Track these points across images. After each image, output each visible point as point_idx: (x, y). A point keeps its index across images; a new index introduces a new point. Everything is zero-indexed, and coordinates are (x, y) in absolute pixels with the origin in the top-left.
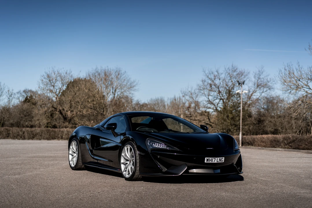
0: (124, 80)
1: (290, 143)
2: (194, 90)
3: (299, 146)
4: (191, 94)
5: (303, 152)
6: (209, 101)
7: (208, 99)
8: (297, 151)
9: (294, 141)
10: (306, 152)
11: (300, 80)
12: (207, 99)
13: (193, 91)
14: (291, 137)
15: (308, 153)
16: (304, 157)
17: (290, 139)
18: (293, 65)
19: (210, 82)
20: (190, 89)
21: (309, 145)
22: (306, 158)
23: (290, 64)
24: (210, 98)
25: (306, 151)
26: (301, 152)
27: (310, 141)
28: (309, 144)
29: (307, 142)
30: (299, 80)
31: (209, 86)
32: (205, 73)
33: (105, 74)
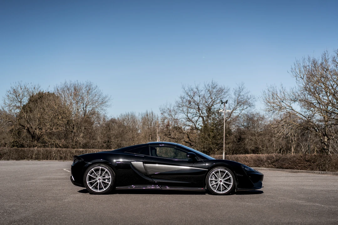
1: (273, 162)
2: (173, 108)
3: (282, 165)
4: (170, 111)
5: (286, 171)
6: (188, 118)
7: (187, 116)
8: (281, 171)
9: (277, 160)
11: (284, 101)
12: (185, 116)
13: (172, 109)
14: (274, 156)
15: (292, 172)
16: (290, 177)
17: (273, 158)
19: (189, 98)
20: (168, 107)
22: (292, 177)
23: (274, 86)
24: (189, 115)
26: (285, 171)
27: (293, 161)
28: (291, 163)
29: (291, 162)
30: (283, 102)
31: (187, 103)
32: (184, 90)
33: (75, 89)
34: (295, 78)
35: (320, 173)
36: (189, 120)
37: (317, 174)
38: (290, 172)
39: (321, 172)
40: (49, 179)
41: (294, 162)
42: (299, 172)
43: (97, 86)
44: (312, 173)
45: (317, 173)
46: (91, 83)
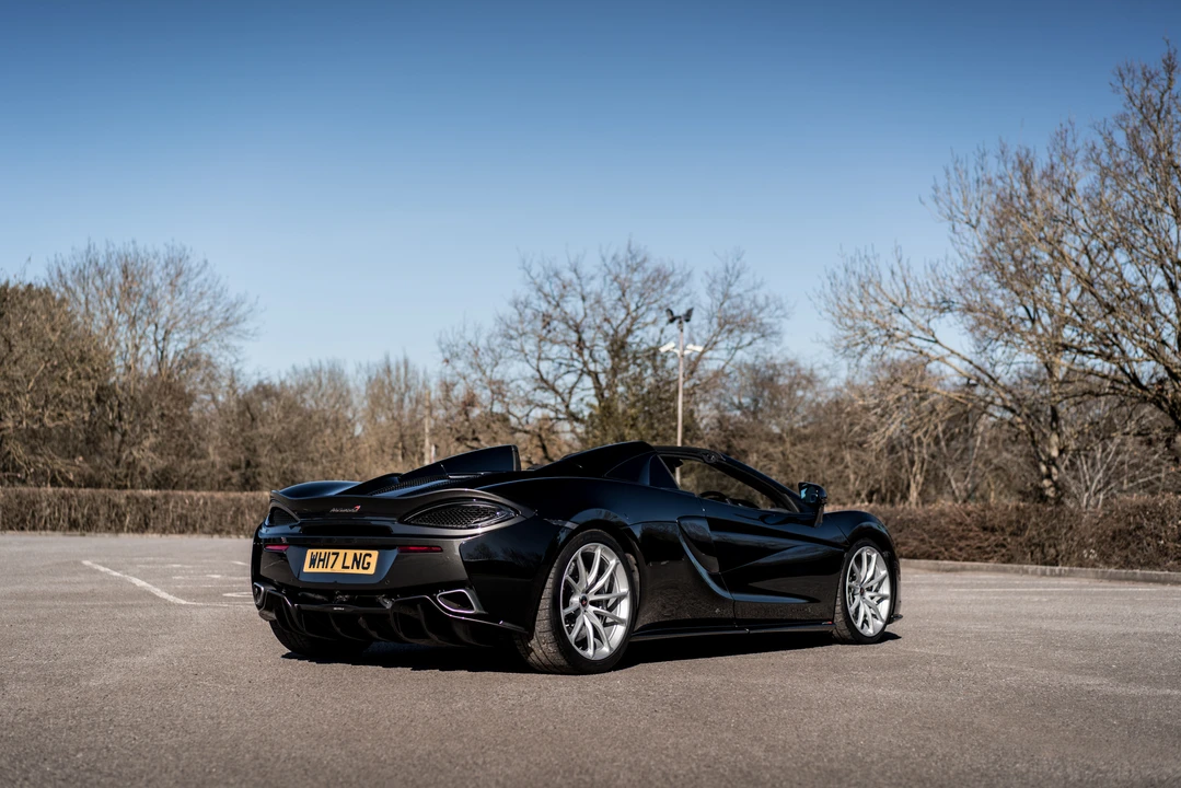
0: (203, 295)
2: (488, 341)
4: (476, 353)
5: (918, 568)
6: (542, 379)
7: (538, 371)
10: (932, 566)
11: (906, 310)
12: (530, 371)
13: (482, 343)
15: (938, 570)
18: (878, 255)
19: (544, 307)
20: (470, 336)
21: (933, 541)
23: (870, 254)
24: (545, 366)
25: (931, 563)
26: (912, 567)
27: (936, 529)
28: (932, 537)
29: (928, 532)
30: (901, 312)
31: (539, 324)
32: (529, 273)
33: (125, 272)
34: (948, 224)
35: (1048, 573)
36: (545, 384)
37: (1034, 577)
38: (931, 570)
39: (1052, 571)
40: (24, 596)
41: (940, 533)
42: (963, 569)
43: (206, 262)
44: (1017, 572)
45: (1034, 573)
46: (184, 250)
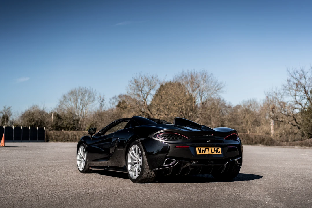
0: (212, 82)
2: (279, 91)
4: (276, 94)
6: (296, 101)
7: (295, 99)
13: (277, 92)
19: (296, 82)
20: (274, 90)
24: (298, 98)
31: (295, 86)
32: (289, 72)
33: (192, 77)
36: (297, 102)
43: (212, 74)
46: (206, 71)
